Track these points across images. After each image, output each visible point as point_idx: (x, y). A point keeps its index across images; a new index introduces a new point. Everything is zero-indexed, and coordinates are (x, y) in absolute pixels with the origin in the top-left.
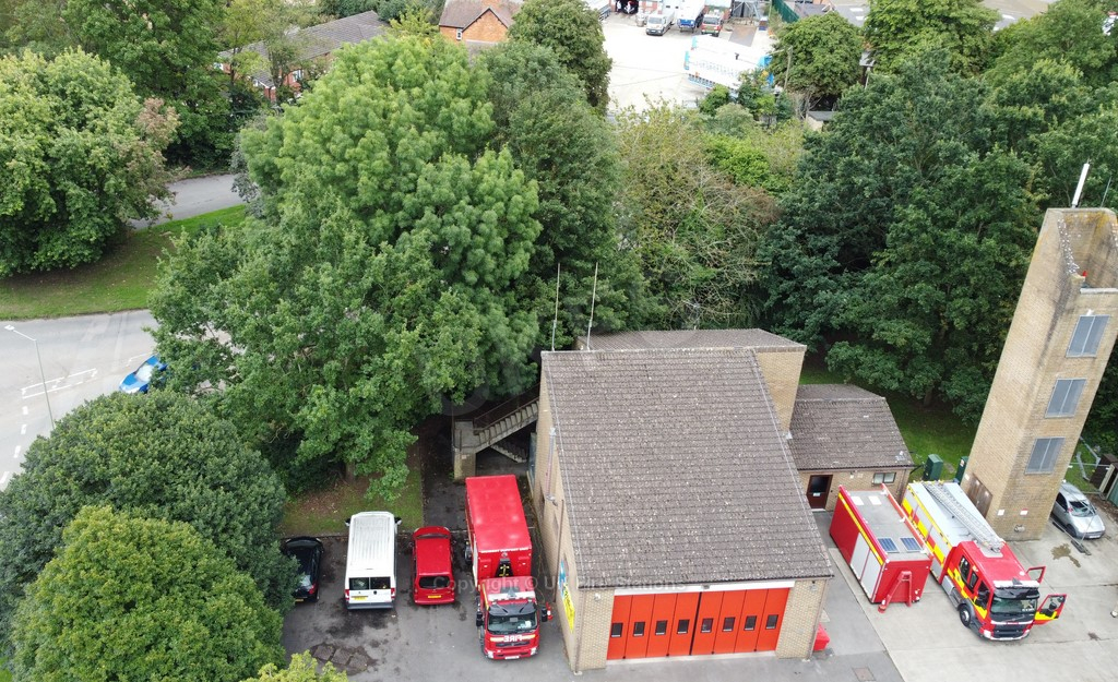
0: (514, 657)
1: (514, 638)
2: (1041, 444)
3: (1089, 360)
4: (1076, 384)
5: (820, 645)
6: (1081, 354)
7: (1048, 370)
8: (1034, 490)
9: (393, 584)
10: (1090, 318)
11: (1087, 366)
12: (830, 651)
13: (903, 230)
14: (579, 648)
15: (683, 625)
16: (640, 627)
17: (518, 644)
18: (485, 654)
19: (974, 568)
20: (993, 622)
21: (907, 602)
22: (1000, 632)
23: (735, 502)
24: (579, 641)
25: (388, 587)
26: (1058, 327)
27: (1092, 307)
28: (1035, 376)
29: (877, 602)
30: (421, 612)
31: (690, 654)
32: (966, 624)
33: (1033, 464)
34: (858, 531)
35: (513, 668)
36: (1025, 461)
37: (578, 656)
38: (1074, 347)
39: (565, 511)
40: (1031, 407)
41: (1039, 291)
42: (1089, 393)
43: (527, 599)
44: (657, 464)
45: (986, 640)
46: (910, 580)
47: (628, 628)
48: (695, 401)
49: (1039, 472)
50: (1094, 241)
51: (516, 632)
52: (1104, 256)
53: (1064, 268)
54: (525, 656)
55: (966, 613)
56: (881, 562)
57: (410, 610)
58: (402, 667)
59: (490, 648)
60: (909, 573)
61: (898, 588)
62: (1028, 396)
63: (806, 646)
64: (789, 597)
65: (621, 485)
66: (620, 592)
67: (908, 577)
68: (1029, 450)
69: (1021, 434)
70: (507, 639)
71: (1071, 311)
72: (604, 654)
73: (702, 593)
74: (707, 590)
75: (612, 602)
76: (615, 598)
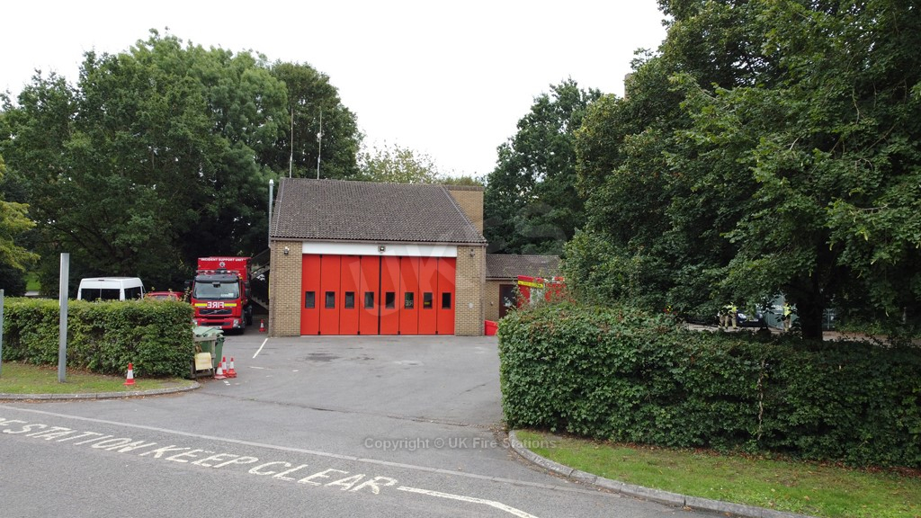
1: (216, 305)
14: (274, 310)
15: (369, 300)
16: (330, 299)
17: (221, 311)
24: (274, 300)
31: (379, 334)
37: (273, 320)
47: (320, 299)
51: (219, 299)
54: (230, 330)
63: (478, 322)
64: (457, 270)
66: (309, 249)
70: (210, 304)
72: (298, 319)
73: (381, 258)
74: (385, 254)
75: (300, 258)
76: (304, 255)
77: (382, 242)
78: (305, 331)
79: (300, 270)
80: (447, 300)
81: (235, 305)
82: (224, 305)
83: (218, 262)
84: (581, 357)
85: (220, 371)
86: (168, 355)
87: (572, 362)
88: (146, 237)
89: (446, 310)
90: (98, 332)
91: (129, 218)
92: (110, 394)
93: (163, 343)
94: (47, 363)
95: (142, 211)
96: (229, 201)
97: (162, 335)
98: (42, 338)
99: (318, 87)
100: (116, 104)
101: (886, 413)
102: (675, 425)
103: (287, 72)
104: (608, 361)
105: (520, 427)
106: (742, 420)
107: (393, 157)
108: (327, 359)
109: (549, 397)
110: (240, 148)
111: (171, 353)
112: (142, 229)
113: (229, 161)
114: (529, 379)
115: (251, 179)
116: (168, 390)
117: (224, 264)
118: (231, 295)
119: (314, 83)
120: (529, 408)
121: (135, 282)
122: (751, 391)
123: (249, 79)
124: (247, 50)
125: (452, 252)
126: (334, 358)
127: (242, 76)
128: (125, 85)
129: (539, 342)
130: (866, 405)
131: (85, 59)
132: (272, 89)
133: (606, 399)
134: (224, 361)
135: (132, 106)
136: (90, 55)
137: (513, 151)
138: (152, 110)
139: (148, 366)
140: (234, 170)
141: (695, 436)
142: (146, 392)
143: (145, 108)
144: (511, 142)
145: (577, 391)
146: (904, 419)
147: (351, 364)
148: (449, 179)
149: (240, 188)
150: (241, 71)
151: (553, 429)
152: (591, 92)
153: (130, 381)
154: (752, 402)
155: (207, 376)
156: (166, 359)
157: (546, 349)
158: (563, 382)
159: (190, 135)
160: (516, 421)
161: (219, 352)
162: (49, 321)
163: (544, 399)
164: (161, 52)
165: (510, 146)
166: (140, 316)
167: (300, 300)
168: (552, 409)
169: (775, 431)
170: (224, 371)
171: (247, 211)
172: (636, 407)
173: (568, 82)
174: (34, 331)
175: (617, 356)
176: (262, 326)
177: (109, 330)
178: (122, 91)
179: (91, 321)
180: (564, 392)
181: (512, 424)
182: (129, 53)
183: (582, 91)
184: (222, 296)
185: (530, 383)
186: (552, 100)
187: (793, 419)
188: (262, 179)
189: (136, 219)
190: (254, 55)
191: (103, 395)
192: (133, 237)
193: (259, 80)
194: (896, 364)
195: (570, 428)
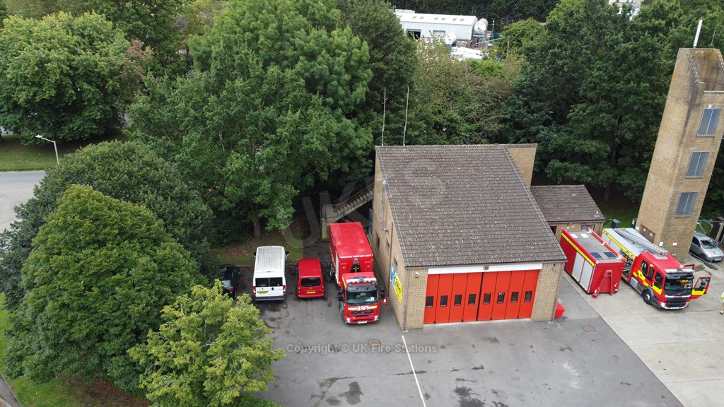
0: (363, 322)
1: (363, 308)
2: (684, 195)
3: (711, 139)
4: (704, 155)
5: (559, 313)
6: (706, 135)
7: (687, 146)
8: (681, 229)
9: (284, 283)
10: (711, 110)
11: (709, 143)
12: (565, 318)
13: (590, 83)
14: (405, 313)
15: (472, 299)
16: (444, 300)
17: (366, 311)
18: (345, 320)
19: (651, 265)
20: (666, 296)
21: (609, 293)
22: (671, 303)
23: (501, 222)
24: (406, 307)
25: (281, 285)
26: (691, 117)
27: (711, 103)
28: (678, 151)
29: (591, 293)
30: (303, 303)
31: (477, 320)
32: (648, 302)
33: (679, 211)
34: (577, 251)
35: (363, 329)
36: (675, 208)
37: (405, 319)
38: (702, 131)
39: (394, 227)
40: (677, 171)
41: (677, 99)
42: (711, 161)
43: (372, 282)
44: (451, 203)
45: (662, 309)
46: (611, 276)
47: (437, 301)
48: (472, 171)
49: (683, 216)
50: (707, 69)
51: (365, 304)
52: (715, 76)
53: (693, 79)
54: (371, 322)
55: (648, 296)
56: (593, 264)
57: (296, 303)
58: (291, 330)
59: (348, 316)
60: (610, 271)
61: (604, 282)
62: (674, 165)
63: (551, 312)
64: (539, 277)
65: (428, 214)
66: (432, 271)
67: (610, 273)
68: (677, 201)
69: (671, 190)
70: (359, 308)
71: (699, 105)
72: (422, 317)
73: (484, 273)
74: (487, 271)
76: (429, 276)
77: (486, 265)
78: (425, 322)
79: (426, 286)
80: (530, 295)
81: (375, 307)
82: (368, 308)
83: (353, 258)
89: (527, 301)
118: (372, 299)
125: (537, 267)
167: (424, 306)
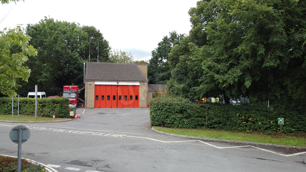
14: (86, 101)
15: (114, 98)
31: (117, 108)
43: (74, 90)
47: (100, 97)
63: (146, 104)
64: (139, 89)
66: (97, 83)
72: (93, 103)
73: (117, 85)
74: (118, 84)
75: (94, 85)
76: (95, 85)
77: (118, 81)
78: (95, 107)
79: (94, 89)
80: (137, 98)
81: (75, 99)
82: (72, 99)
83: (69, 87)
84: (168, 109)
85: (76, 116)
86: (63, 112)
87: (166, 110)
88: (47, 80)
89: (136, 100)
90: (44, 106)
91: (42, 74)
92: (50, 121)
93: (62, 109)
94: (29, 114)
95: (46, 72)
96: (71, 69)
97: (62, 107)
98: (27, 108)
99: (97, 34)
100: (37, 40)
101: (232, 119)
102: (189, 123)
103: (87, 29)
104: (174, 109)
105: (154, 126)
106: (203, 122)
107: (120, 54)
108: (104, 114)
109: (161, 118)
110: (74, 53)
111: (64, 111)
112: (46, 77)
113: (71, 57)
114: (156, 114)
115: (78, 62)
116: (64, 120)
117: (71, 88)
118: (74, 97)
119: (96, 32)
120: (156, 121)
121: (44, 93)
122: (205, 115)
123: (76, 32)
124: (74, 22)
125: (137, 84)
126: (106, 114)
127: (74, 31)
128: (39, 34)
129: (158, 105)
130: (228, 117)
131: (27, 26)
132: (83, 35)
133: (174, 118)
134: (77, 113)
135: (42, 41)
136: (28, 25)
137: (156, 52)
138: (48, 42)
139: (58, 115)
140: (73, 60)
141: (193, 126)
142: (59, 121)
143: (46, 42)
144: (156, 50)
145: (167, 117)
146: (236, 120)
147: (110, 115)
148: (137, 61)
149: (74, 65)
150: (73, 29)
151: (162, 126)
152: (180, 35)
153: (54, 118)
154: (205, 117)
155: (73, 117)
156: (63, 113)
157: (160, 107)
158: (164, 114)
159: (60, 50)
160: (153, 124)
161: (75, 111)
162: (30, 103)
163: (160, 119)
164: (48, 23)
165: (156, 51)
166: (56, 101)
167: (94, 98)
168: (162, 121)
169: (210, 124)
170: (77, 116)
171: (76, 72)
172: (180, 120)
173: (174, 32)
174: (25, 106)
175: (176, 108)
176: (83, 106)
177: (47, 105)
178: (38, 36)
179: (42, 103)
180: (164, 117)
181: (152, 125)
182: (38, 23)
183: (178, 34)
184: (71, 97)
185: (156, 115)
186: (169, 37)
187: (213, 121)
188: (81, 62)
189: (44, 74)
190: (76, 23)
191: (48, 121)
192: (44, 80)
193: (79, 32)
194: (234, 108)
195: (166, 125)
